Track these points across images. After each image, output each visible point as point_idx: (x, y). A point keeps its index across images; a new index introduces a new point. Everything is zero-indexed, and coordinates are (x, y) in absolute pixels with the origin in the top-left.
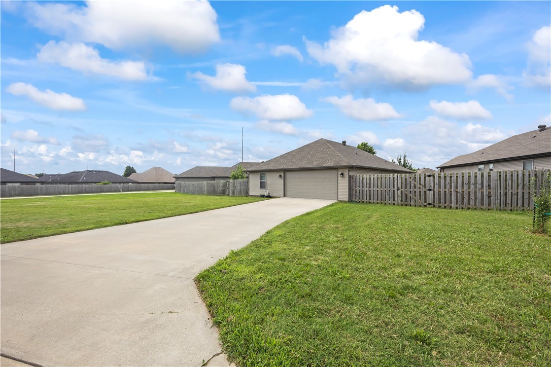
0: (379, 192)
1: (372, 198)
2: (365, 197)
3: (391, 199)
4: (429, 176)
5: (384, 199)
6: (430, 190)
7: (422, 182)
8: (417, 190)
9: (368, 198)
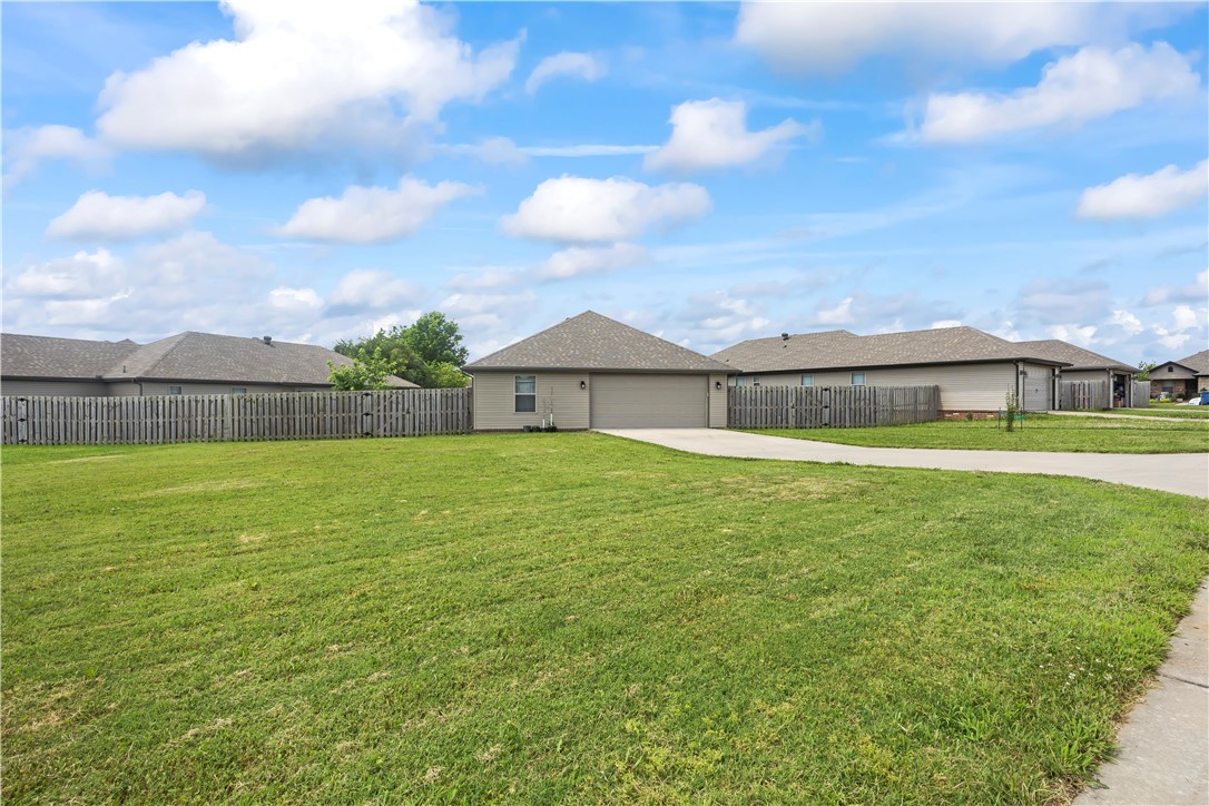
0: (769, 411)
1: (759, 422)
2: (748, 420)
3: (784, 421)
4: (826, 390)
5: (774, 421)
6: (826, 407)
7: (819, 398)
8: (814, 408)
9: (753, 422)
